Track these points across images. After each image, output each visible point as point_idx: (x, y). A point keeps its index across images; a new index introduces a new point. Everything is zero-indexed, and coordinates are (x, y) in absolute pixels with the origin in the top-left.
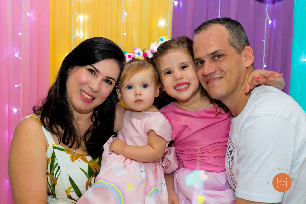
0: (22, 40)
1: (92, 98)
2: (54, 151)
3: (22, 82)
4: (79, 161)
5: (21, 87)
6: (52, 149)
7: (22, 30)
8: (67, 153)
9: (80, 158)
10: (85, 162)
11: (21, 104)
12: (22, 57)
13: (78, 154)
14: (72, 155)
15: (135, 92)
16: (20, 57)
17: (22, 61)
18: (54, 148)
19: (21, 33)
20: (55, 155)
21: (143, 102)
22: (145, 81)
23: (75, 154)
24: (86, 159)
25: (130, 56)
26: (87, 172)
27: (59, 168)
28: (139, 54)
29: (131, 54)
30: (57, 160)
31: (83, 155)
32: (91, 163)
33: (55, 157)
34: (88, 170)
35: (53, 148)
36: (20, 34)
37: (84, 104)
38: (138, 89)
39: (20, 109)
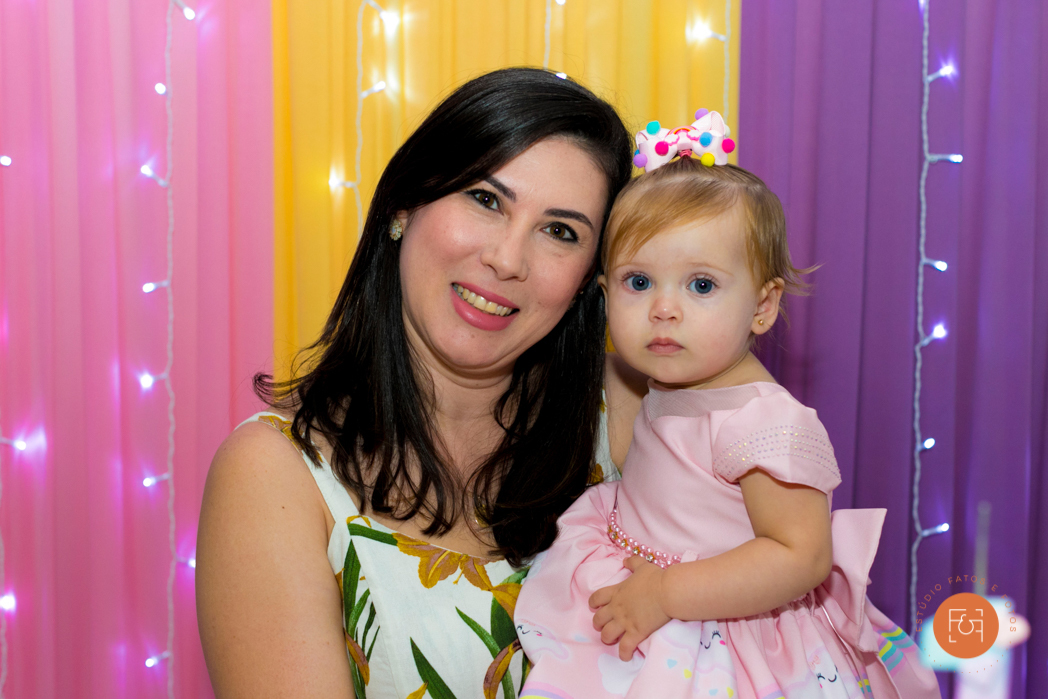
0: (170, 112)
1: (505, 310)
2: (351, 543)
3: (170, 273)
4: (456, 582)
5: (169, 291)
6: (348, 537)
7: (168, 71)
8: (405, 552)
9: (459, 571)
10: (479, 589)
11: (170, 354)
12: (169, 174)
13: (451, 555)
14: (426, 559)
15: (655, 305)
16: (163, 177)
17: (170, 193)
18: (352, 533)
19: (164, 83)
20: (358, 561)
21: (683, 351)
22: (700, 265)
23: (437, 555)
24: (482, 576)
25: (662, 148)
26: (489, 631)
27: (373, 613)
28: (705, 141)
29: (670, 139)
30: (363, 578)
31: (473, 559)
32: (506, 591)
33: (358, 566)
34: (492, 622)
35: (348, 532)
36: (160, 88)
37: (473, 336)
38: (671, 293)
39: (165, 375)
